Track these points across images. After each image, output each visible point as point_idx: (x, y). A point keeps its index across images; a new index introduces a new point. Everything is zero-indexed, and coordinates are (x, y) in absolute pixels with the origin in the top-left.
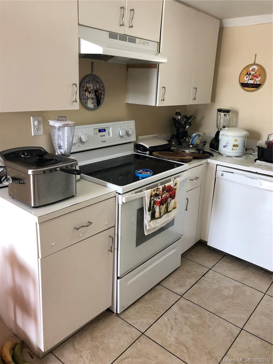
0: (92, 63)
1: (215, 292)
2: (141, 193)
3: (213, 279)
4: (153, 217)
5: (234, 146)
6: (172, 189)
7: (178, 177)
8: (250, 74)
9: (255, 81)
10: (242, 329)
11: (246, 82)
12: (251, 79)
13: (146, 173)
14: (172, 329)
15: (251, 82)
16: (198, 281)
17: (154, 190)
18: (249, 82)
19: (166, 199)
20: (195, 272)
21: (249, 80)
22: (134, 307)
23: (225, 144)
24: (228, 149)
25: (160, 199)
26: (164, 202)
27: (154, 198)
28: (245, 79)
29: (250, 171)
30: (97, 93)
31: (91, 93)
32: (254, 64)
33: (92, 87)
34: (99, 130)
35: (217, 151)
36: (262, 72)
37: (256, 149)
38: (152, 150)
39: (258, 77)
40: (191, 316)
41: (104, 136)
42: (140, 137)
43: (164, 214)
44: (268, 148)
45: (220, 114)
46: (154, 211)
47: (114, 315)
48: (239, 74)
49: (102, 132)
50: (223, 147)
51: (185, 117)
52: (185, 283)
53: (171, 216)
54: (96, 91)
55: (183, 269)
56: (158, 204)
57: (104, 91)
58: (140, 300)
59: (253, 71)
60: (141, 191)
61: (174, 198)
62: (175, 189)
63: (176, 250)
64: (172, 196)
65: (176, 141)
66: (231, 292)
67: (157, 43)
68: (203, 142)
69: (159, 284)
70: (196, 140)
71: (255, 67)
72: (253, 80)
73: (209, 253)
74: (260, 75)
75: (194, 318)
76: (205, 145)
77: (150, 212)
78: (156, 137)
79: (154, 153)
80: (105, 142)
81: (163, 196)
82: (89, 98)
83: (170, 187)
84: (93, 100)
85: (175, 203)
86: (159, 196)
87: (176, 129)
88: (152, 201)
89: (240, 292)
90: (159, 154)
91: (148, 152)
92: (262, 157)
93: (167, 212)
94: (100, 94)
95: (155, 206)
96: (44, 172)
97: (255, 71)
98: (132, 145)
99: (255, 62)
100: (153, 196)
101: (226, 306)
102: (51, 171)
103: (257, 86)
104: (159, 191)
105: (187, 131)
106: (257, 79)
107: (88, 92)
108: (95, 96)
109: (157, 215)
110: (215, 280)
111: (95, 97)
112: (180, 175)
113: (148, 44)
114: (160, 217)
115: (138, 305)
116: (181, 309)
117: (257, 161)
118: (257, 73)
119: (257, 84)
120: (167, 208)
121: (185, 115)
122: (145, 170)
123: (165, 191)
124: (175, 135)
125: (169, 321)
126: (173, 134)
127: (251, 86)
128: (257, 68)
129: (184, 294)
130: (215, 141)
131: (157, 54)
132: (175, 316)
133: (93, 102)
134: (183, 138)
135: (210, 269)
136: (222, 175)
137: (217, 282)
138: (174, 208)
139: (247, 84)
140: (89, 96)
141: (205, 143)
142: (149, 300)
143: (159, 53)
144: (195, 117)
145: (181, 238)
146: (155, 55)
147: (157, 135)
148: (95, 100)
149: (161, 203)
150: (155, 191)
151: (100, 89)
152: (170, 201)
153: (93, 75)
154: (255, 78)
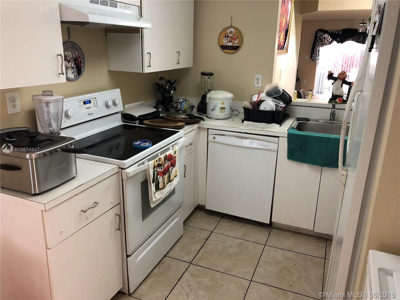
0: (68, 28)
1: (221, 253)
2: (144, 165)
3: (216, 240)
4: (157, 188)
5: (221, 109)
6: (172, 158)
7: (176, 144)
8: (228, 37)
9: (234, 43)
10: (251, 281)
11: (225, 45)
12: (229, 42)
13: (145, 144)
14: (188, 296)
15: (230, 44)
16: (203, 245)
17: (156, 160)
18: (228, 45)
19: (168, 168)
20: (198, 237)
21: (227, 42)
22: (144, 283)
23: (212, 108)
24: (216, 112)
25: (163, 169)
26: (166, 171)
27: (157, 169)
28: (224, 41)
29: (240, 132)
30: (77, 62)
31: (70, 62)
32: (231, 27)
33: (71, 55)
34: (84, 102)
35: (205, 115)
36: (239, 35)
37: (243, 110)
38: (142, 118)
39: (236, 39)
40: (203, 279)
41: (90, 108)
42: (126, 106)
43: (167, 183)
44: (253, 108)
45: (204, 78)
46: (158, 182)
47: (127, 296)
48: (218, 36)
49: (88, 103)
50: (211, 111)
51: (169, 81)
52: (191, 249)
53: (173, 185)
54: (75, 60)
55: (186, 236)
56: (161, 175)
57: (83, 58)
58: (149, 275)
59: (230, 33)
60: (143, 163)
61: (175, 166)
62: (175, 157)
63: (178, 219)
64: (173, 164)
65: (163, 107)
66: (236, 250)
67: (138, 7)
68: (191, 107)
69: (165, 256)
70: (184, 105)
71: (232, 29)
72: (232, 42)
73: (208, 216)
74: (237, 38)
75: (206, 281)
76: (192, 110)
77: (154, 184)
78: (141, 105)
79: (144, 122)
80: (91, 114)
81: (166, 165)
82: (69, 67)
83: (170, 156)
84: (74, 69)
85: (176, 171)
86: (162, 166)
87: (161, 95)
88: (156, 172)
89: (243, 249)
90: (150, 122)
91: (138, 121)
92: (248, 117)
93: (170, 181)
94: (80, 63)
95: (158, 177)
96: (44, 154)
97: (232, 33)
98: (119, 115)
99: (231, 25)
100: (156, 167)
101: (233, 263)
102: (51, 152)
103: (236, 48)
104: (161, 161)
105: (172, 96)
106: (235, 41)
107: (67, 61)
108: (75, 64)
109: (161, 186)
110: (219, 241)
111: (75, 66)
112: (177, 142)
113: (129, 8)
114: (164, 188)
115: (149, 281)
116: (192, 275)
117: (245, 122)
118: (235, 35)
119: (235, 46)
120: (169, 177)
121: (168, 80)
122: (143, 141)
123: (167, 161)
124: (160, 101)
125: (184, 290)
126: (158, 100)
127: (230, 48)
128: (234, 31)
129: (192, 261)
130: (202, 105)
131: (138, 20)
132: (188, 283)
133: (74, 71)
134: (171, 104)
135: (212, 232)
136: (214, 138)
137: (221, 242)
138: (175, 176)
139: (226, 46)
140: (68, 66)
141: (192, 107)
142: (159, 273)
143: (141, 17)
144: (180, 82)
145: (182, 206)
146: (137, 20)
147: (143, 102)
148: (75, 70)
149: (164, 173)
150: (158, 161)
151: (80, 57)
152: (172, 169)
153: (71, 42)
154: (233, 41)
